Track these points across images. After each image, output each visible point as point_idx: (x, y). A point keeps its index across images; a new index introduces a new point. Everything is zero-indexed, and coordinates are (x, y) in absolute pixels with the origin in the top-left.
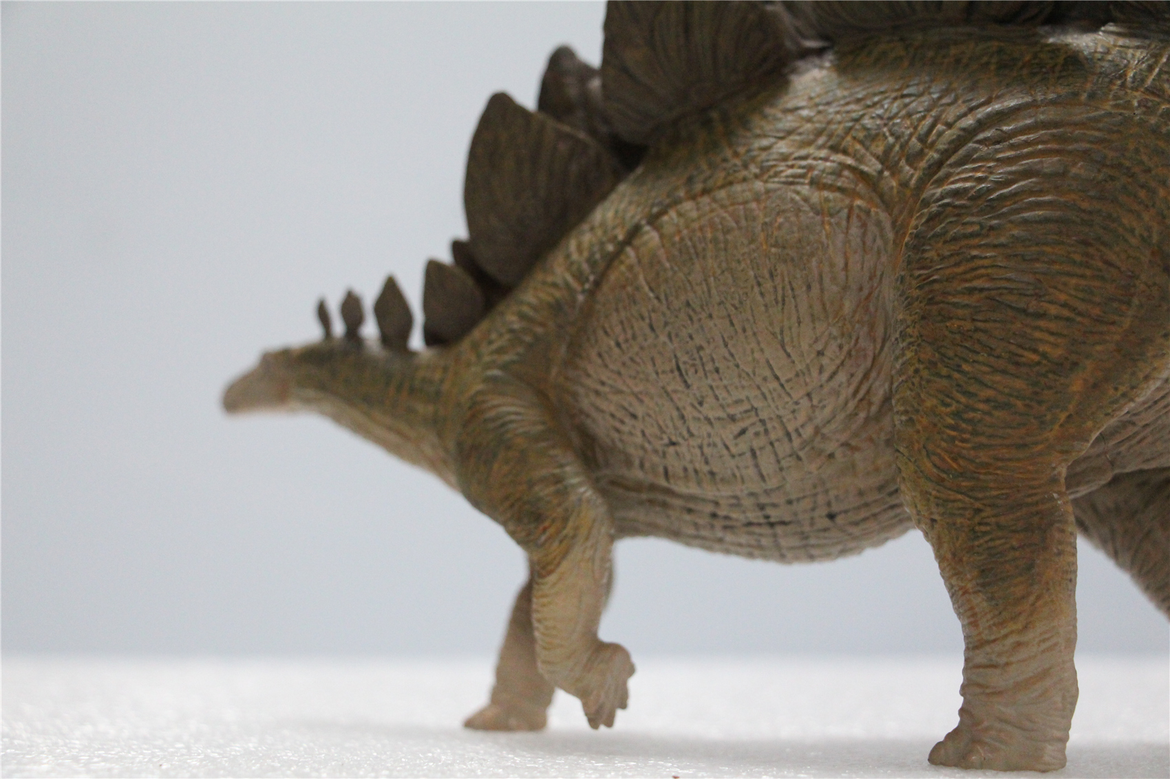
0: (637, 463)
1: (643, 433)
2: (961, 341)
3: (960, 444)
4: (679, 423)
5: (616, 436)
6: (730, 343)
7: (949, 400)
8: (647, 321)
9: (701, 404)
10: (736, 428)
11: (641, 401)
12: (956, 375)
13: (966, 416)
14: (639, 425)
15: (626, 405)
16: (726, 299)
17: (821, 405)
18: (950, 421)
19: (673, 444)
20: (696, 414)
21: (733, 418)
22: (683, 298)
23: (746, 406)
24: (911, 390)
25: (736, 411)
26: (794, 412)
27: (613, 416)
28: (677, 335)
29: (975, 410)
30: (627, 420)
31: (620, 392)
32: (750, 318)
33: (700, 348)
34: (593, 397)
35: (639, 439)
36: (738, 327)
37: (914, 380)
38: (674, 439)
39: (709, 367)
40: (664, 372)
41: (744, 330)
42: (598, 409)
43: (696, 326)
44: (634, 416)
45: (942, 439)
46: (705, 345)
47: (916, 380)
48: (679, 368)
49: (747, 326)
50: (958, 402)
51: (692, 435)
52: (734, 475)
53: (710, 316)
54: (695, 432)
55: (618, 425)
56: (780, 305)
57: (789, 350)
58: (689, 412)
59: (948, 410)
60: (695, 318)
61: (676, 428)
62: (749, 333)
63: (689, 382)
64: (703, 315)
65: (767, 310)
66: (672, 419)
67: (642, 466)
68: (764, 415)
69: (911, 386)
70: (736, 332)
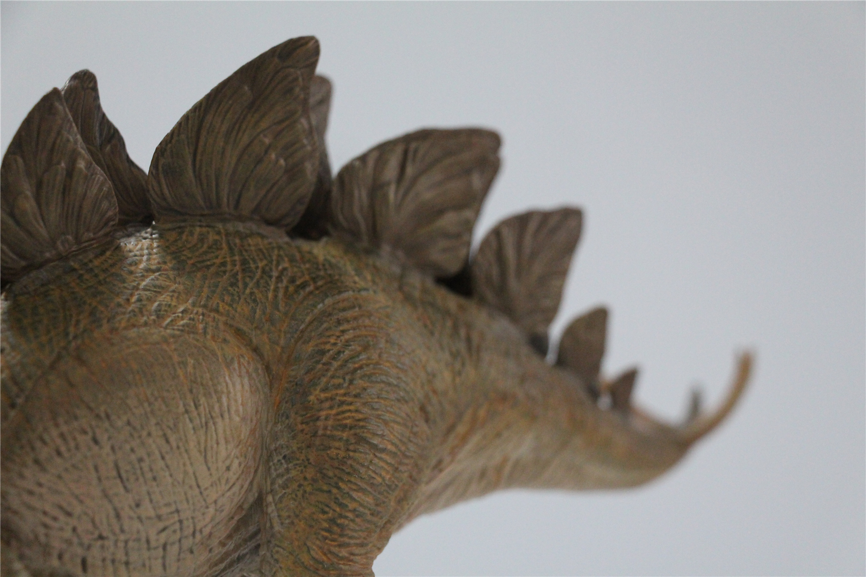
0: (55, 554)
1: (74, 529)
2: (339, 465)
3: (330, 542)
4: (114, 521)
5: (41, 531)
6: (167, 457)
7: (327, 509)
8: (90, 434)
9: (138, 505)
10: (161, 525)
11: (81, 502)
12: (335, 491)
13: (339, 521)
14: (73, 522)
15: (64, 505)
16: (162, 421)
17: (221, 509)
18: (325, 525)
19: (101, 537)
20: (132, 514)
21: (159, 517)
22: (125, 418)
23: (173, 508)
24: (295, 500)
25: (164, 511)
26: (203, 514)
27: (45, 513)
28: (120, 448)
29: (346, 517)
30: (62, 517)
31: (57, 492)
32: (183, 437)
33: (141, 460)
34: (26, 497)
35: (68, 534)
36: (174, 444)
37: (298, 493)
38: (105, 534)
39: (149, 475)
40: (108, 478)
41: (178, 447)
42: (30, 508)
43: (138, 441)
44: (69, 514)
45: (317, 539)
46: (145, 457)
47: (300, 494)
48: (120, 476)
49: (181, 445)
50: (334, 511)
51: (122, 531)
52: (144, 565)
53: (149, 434)
54: (126, 528)
55: (48, 521)
56: (204, 428)
57: (210, 465)
58: (126, 513)
59: (325, 516)
60: (136, 435)
61: (109, 525)
62: (182, 449)
63: (129, 486)
64: (144, 433)
65: (195, 432)
66: (108, 517)
67: (60, 557)
68: (183, 516)
69: (294, 496)
70: (172, 448)
